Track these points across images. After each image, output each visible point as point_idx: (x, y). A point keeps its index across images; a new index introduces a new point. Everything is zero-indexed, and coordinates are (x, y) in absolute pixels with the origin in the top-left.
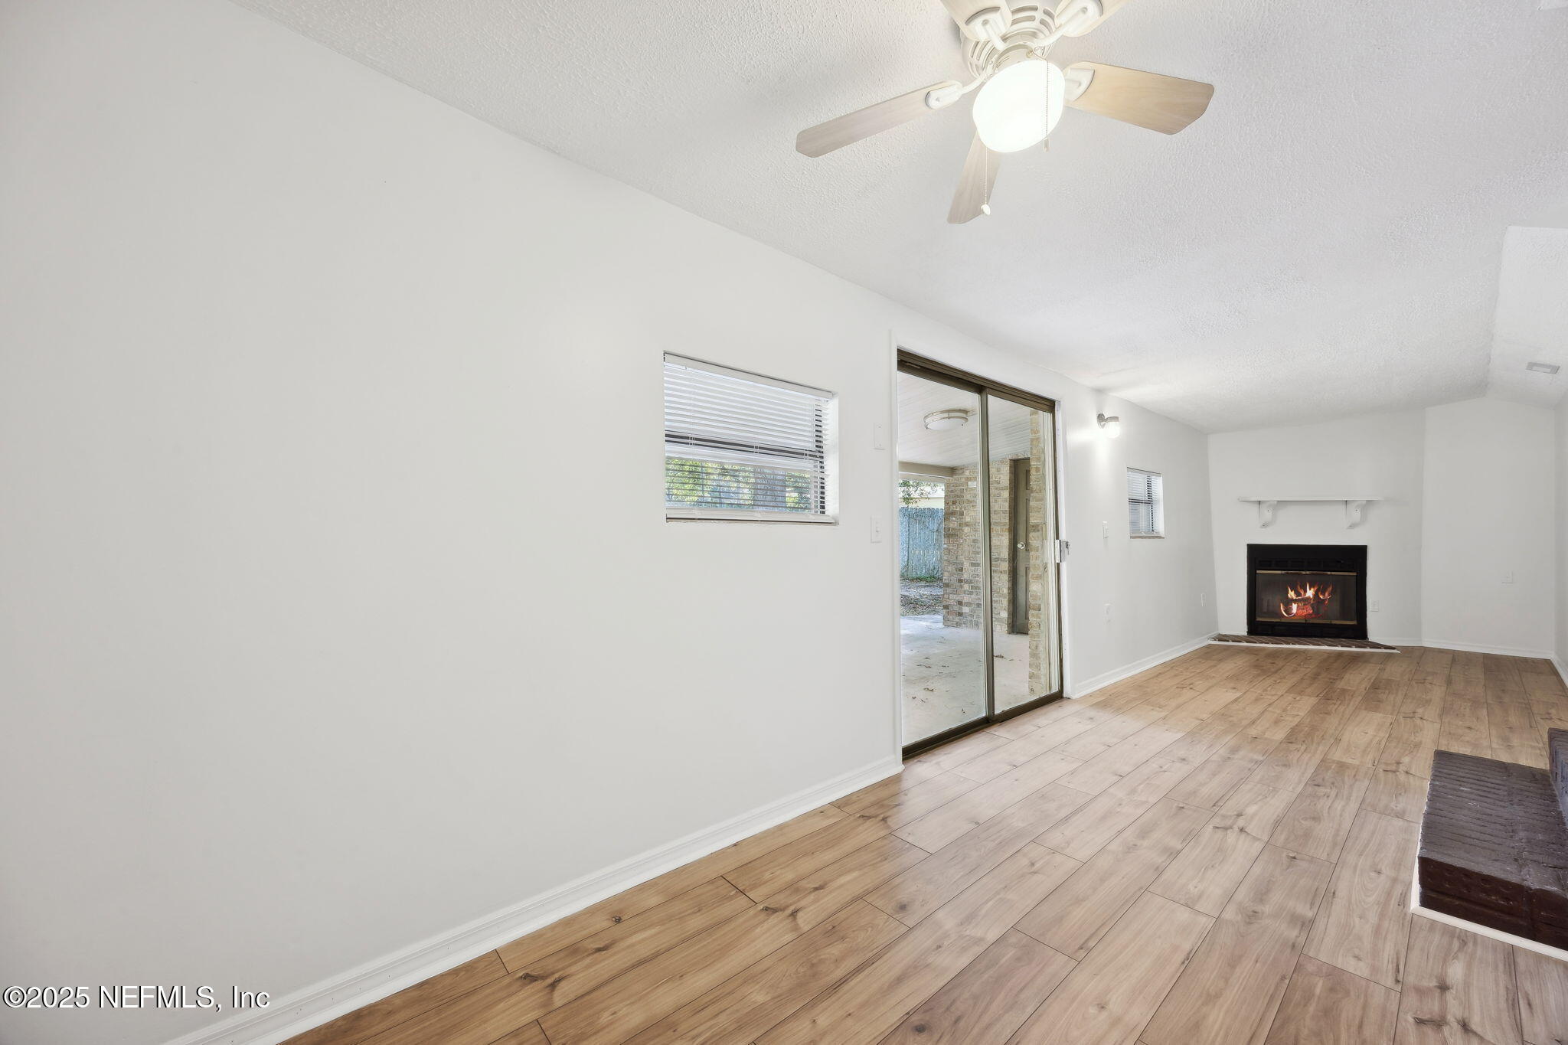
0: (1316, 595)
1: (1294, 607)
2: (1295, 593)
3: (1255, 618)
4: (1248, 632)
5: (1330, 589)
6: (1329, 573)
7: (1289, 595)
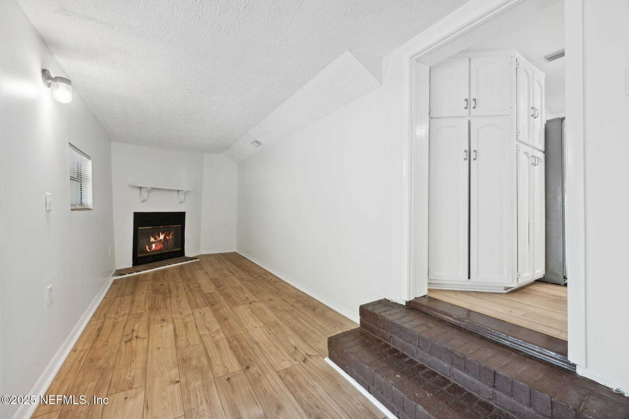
0: (165, 238)
1: (154, 246)
2: (154, 239)
3: (137, 256)
4: (133, 265)
5: (172, 233)
6: (171, 226)
7: (151, 240)
